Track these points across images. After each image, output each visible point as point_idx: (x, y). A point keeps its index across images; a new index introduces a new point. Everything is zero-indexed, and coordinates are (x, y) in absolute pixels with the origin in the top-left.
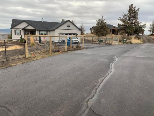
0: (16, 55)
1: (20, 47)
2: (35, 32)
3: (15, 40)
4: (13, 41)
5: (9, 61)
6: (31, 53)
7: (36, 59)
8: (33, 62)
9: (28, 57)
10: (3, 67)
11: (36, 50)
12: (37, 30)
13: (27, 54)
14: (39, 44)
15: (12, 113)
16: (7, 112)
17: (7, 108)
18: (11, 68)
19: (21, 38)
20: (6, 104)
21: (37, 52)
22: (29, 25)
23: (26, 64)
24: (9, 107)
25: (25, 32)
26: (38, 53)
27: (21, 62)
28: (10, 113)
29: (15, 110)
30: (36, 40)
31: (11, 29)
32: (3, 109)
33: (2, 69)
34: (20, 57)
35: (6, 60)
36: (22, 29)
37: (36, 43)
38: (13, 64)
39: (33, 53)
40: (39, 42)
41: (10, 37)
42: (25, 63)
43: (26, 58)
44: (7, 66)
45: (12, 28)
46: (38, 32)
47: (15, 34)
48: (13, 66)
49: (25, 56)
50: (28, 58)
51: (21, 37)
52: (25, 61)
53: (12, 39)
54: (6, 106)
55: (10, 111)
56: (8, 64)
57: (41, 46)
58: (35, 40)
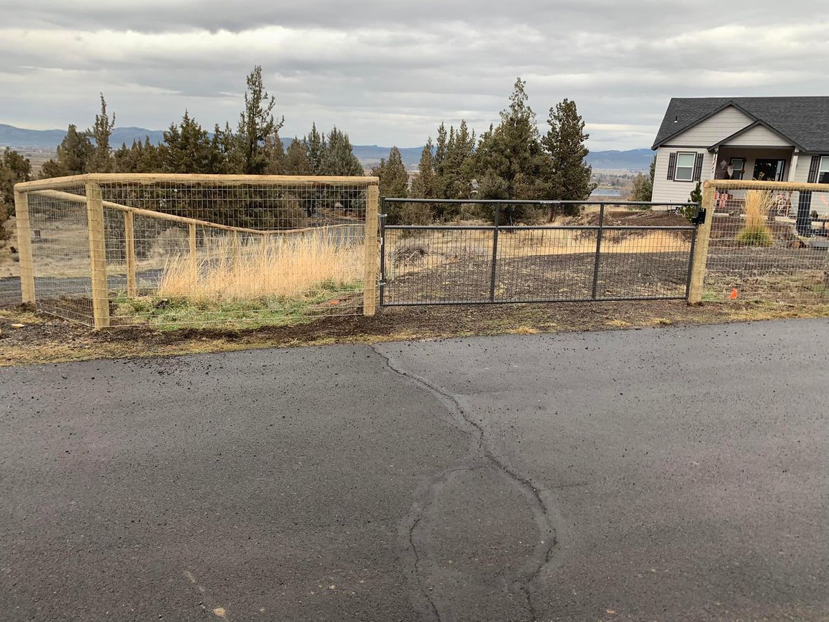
0: (646, 278)
1: (679, 242)
2: (787, 163)
3: (665, 208)
4: (654, 208)
5: (605, 306)
6: (728, 279)
7: (743, 314)
8: (717, 330)
9: (699, 299)
10: (573, 324)
11: (765, 267)
12: (802, 154)
13: (697, 281)
14: (795, 232)
15: (549, 522)
16: (534, 509)
17: (536, 493)
18: (602, 336)
19: (696, 195)
20: (538, 478)
21: (766, 278)
22: (757, 123)
23: (680, 333)
24: (545, 494)
25: (724, 163)
26: (772, 287)
27: (658, 320)
28: (540, 519)
29: (565, 516)
30: (783, 212)
31: (655, 148)
32: (524, 490)
33: (566, 331)
34: (662, 292)
35: (594, 296)
36: (711, 150)
37: (776, 228)
38: (617, 322)
39: (739, 282)
40: (799, 222)
41: (645, 192)
42: (674, 324)
43: (689, 305)
44: (589, 326)
45: (660, 144)
46: (807, 163)
47: (670, 177)
48: (618, 328)
49: (687, 293)
50: (700, 304)
51: (698, 191)
52: (678, 318)
53: (649, 198)
54: (536, 485)
55: (544, 510)
56: (598, 317)
57: (802, 245)
58: (773, 212)
